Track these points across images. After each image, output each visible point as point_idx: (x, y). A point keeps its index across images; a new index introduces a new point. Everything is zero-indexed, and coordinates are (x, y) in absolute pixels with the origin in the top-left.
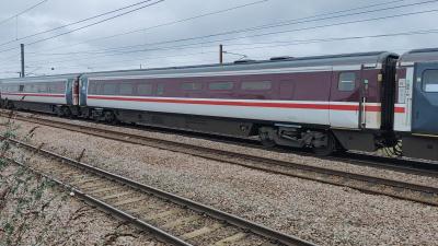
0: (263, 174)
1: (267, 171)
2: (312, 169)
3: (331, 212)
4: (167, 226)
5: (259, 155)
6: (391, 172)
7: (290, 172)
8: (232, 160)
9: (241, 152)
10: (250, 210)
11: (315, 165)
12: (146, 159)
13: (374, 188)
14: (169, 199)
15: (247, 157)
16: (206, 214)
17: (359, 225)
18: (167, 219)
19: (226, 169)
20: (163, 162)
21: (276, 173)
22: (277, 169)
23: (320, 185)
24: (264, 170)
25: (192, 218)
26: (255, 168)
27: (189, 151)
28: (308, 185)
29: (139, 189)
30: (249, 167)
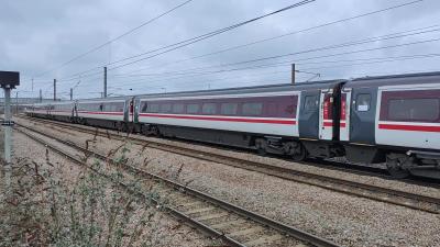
0: (344, 196)
1: (348, 194)
2: (397, 193)
5: (338, 177)
7: (374, 195)
8: (310, 181)
9: (318, 173)
10: (335, 233)
11: (401, 189)
12: (223, 177)
14: (251, 218)
15: (326, 179)
16: (289, 234)
18: (250, 237)
19: (305, 190)
20: (239, 180)
21: (359, 196)
22: (358, 191)
23: (409, 211)
24: (343, 192)
25: (276, 237)
26: (335, 190)
27: (264, 170)
28: (393, 209)
29: (219, 205)
30: (328, 189)
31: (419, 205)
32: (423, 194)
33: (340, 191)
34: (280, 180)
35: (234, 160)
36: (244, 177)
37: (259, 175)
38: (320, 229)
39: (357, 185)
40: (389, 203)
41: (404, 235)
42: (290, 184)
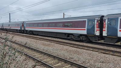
1: (77, 48)
3: (95, 59)
4: (49, 63)
5: (74, 43)
6: (112, 48)
8: (67, 45)
9: (69, 42)
10: (72, 59)
11: (90, 46)
12: (44, 44)
13: (107, 52)
14: (50, 56)
15: (71, 44)
16: (60, 60)
17: (103, 63)
18: (49, 61)
19: (66, 47)
21: (80, 48)
22: (80, 47)
23: (92, 51)
24: (76, 47)
25: (56, 61)
28: (88, 51)
29: (42, 53)
30: (72, 47)
31: (94, 50)
32: (96, 47)
33: (74, 47)
34: (59, 45)
35: (47, 40)
36: (49, 44)
37: (54, 44)
38: (68, 58)
39: (80, 45)
40: (87, 50)
41: (90, 58)
42: (62, 46)
